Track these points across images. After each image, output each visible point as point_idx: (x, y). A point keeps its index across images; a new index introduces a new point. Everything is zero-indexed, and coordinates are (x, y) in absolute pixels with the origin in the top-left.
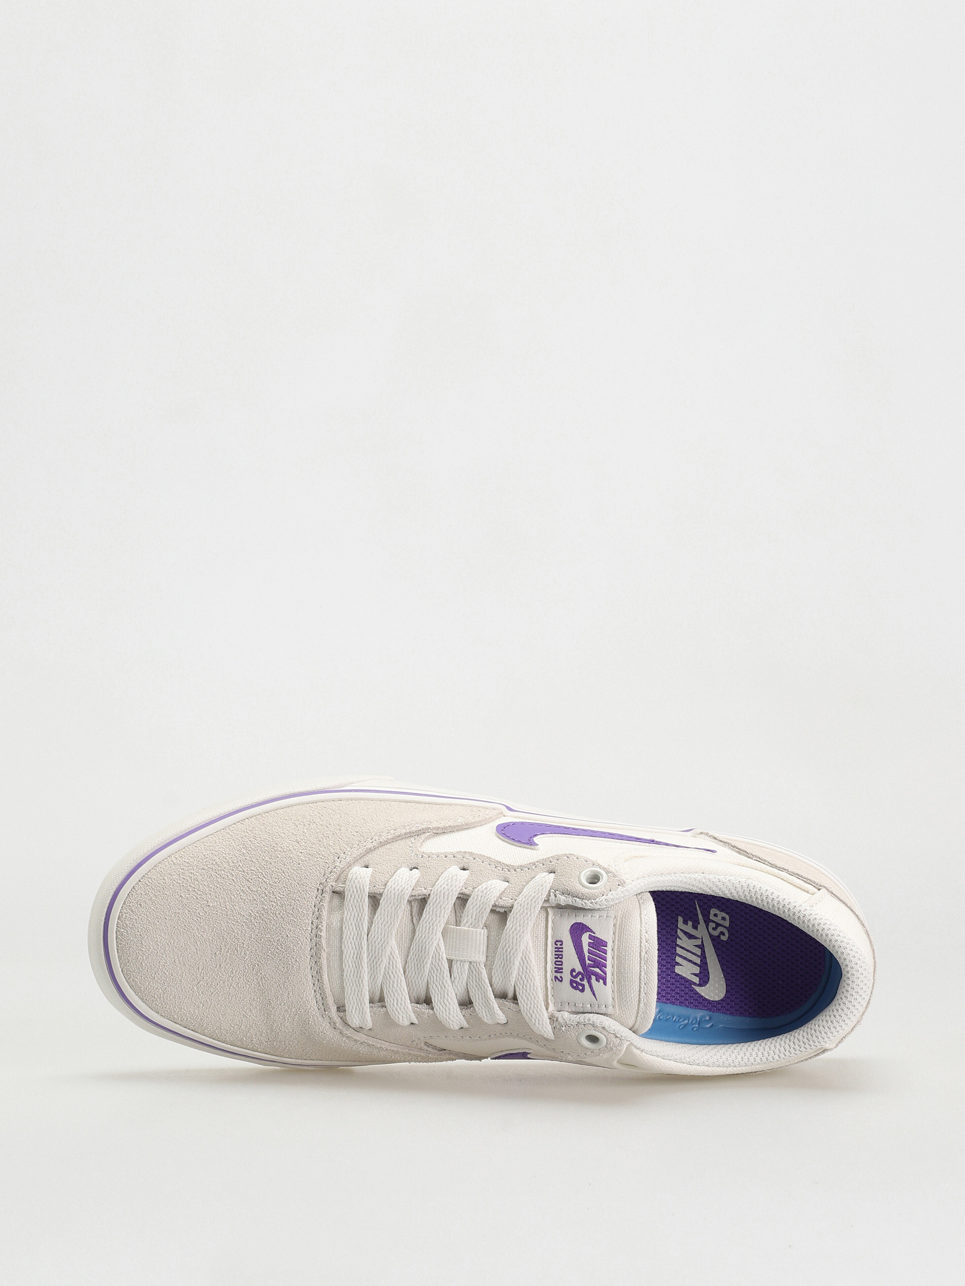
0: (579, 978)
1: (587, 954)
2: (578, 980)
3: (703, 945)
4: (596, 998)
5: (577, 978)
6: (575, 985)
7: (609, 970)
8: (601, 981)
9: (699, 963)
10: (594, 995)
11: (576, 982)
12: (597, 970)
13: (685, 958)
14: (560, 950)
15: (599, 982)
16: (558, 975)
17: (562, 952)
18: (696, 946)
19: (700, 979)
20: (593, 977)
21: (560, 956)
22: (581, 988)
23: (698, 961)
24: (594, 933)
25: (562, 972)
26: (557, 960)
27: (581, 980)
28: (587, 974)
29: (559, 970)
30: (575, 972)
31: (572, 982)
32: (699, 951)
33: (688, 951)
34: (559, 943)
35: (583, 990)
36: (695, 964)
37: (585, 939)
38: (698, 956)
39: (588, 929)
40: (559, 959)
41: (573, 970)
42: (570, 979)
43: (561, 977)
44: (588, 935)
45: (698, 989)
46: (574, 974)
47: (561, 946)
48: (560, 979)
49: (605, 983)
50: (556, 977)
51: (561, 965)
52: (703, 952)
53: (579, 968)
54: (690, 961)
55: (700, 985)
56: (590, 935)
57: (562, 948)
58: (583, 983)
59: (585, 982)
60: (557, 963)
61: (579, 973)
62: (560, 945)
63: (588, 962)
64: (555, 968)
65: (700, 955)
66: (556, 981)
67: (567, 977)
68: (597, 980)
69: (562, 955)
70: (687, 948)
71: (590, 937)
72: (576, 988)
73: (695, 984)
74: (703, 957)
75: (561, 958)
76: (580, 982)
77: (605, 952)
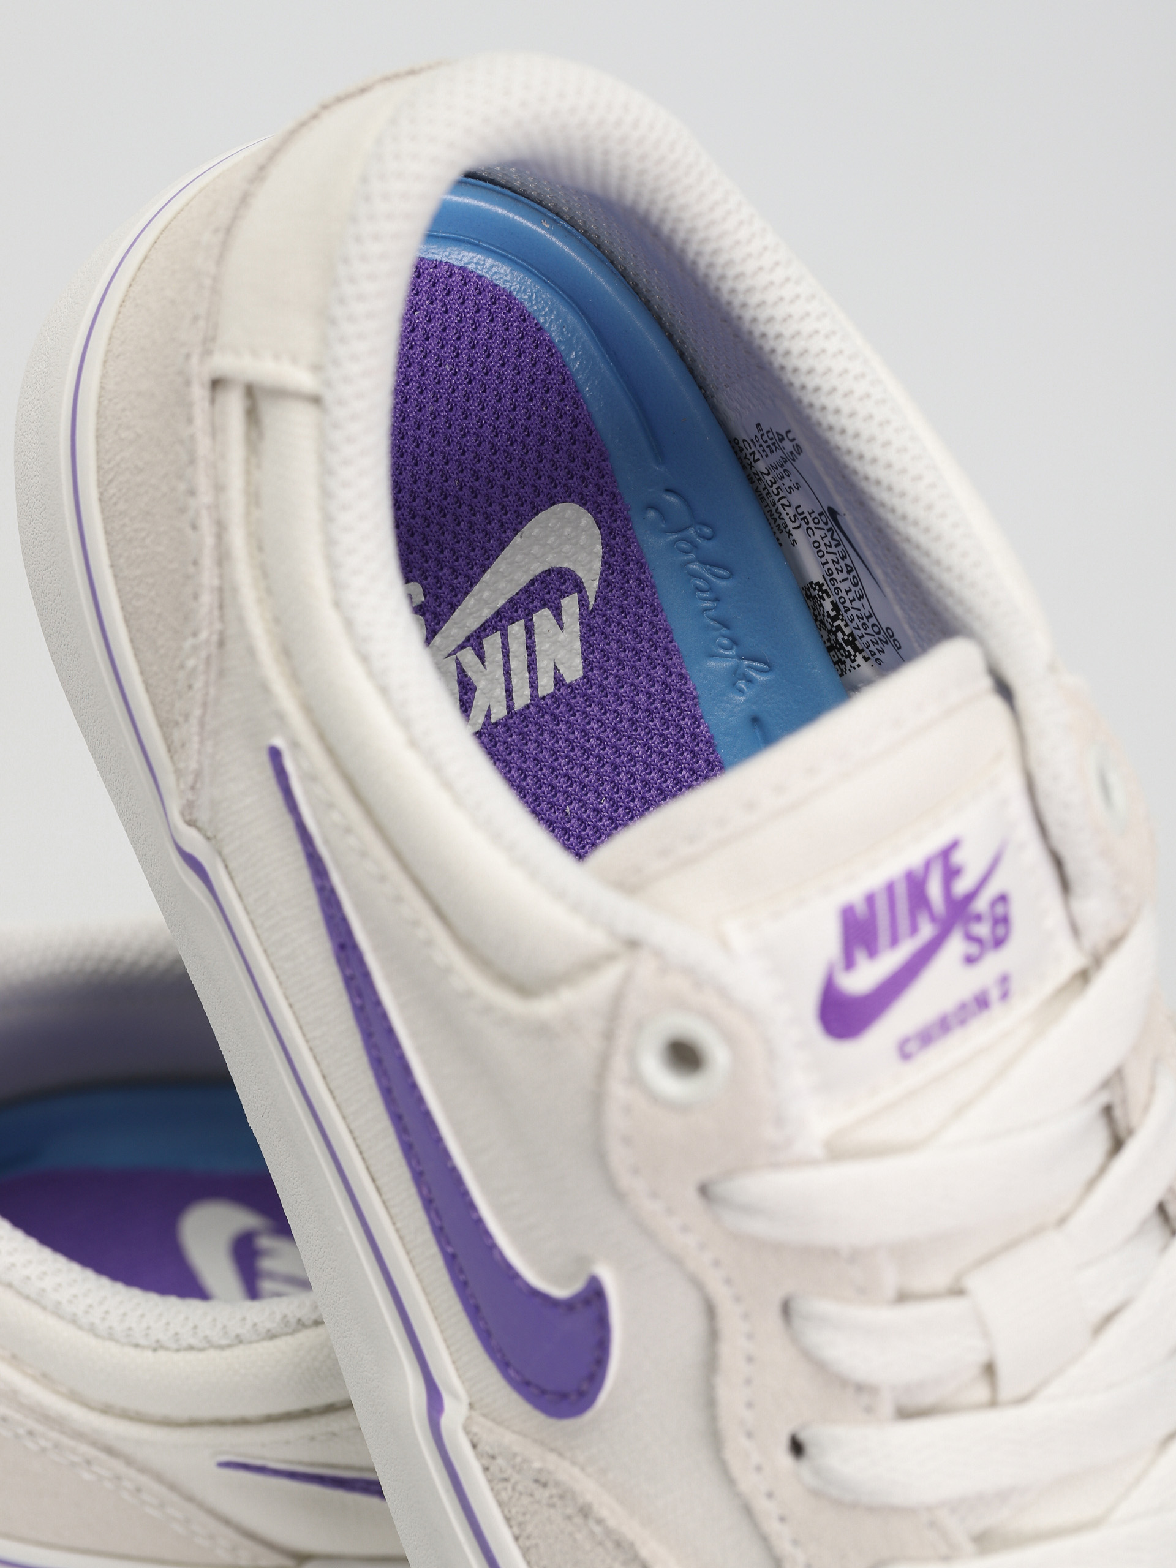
0: (979, 931)
1: (907, 947)
2: (984, 928)
3: (468, 639)
4: (1002, 849)
5: (981, 935)
6: (1001, 930)
8: (955, 858)
9: (522, 622)
10: (997, 858)
11: (993, 930)
13: (532, 667)
14: (925, 1034)
16: (994, 994)
18: (482, 660)
19: (562, 597)
20: (962, 886)
21: (945, 1019)
22: (1000, 908)
23: (517, 630)
24: (832, 964)
25: (984, 989)
27: (983, 916)
28: (956, 912)
29: (981, 1003)
30: (969, 950)
31: (999, 942)
32: (492, 640)
33: (508, 672)
35: (1003, 897)
36: (529, 631)
37: (862, 978)
38: (505, 636)
39: (830, 988)
40: (954, 1020)
41: (968, 959)
42: (996, 952)
43: (997, 983)
44: (851, 976)
45: (592, 586)
46: (975, 949)
48: (1002, 981)
49: (954, 845)
50: (1003, 998)
52: (486, 628)
53: (956, 946)
55: (578, 586)
56: (843, 974)
57: (918, 1031)
58: (986, 911)
59: (981, 903)
60: (965, 1022)
61: (971, 938)
62: (910, 1042)
63: (927, 930)
64: (978, 1016)
65: (499, 634)
66: (1010, 995)
67: (993, 964)
69: (939, 1018)
70: (503, 679)
71: (849, 966)
72: (1008, 920)
73: (583, 602)
74: (498, 622)
75: (947, 1014)
76: (987, 919)
77: (870, 899)
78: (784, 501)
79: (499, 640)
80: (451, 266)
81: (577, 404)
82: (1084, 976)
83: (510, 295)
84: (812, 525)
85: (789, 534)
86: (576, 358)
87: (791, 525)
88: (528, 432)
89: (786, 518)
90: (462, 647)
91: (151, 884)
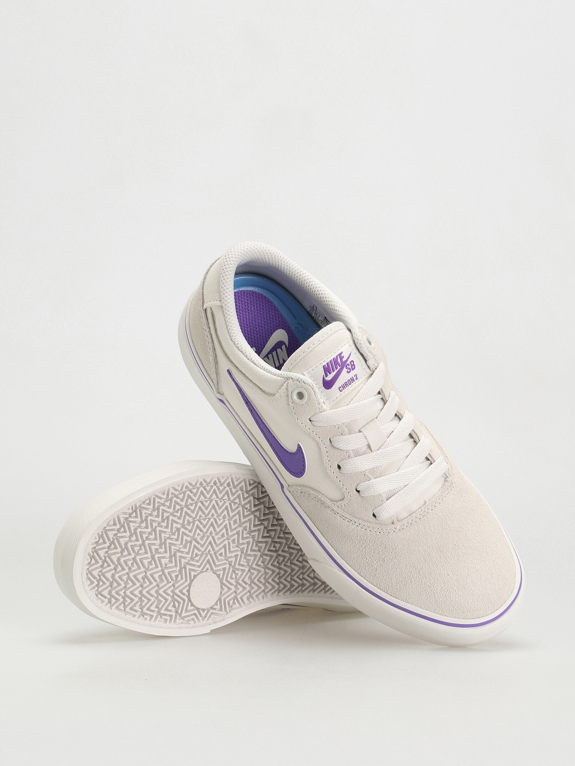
0: (349, 367)
1: (336, 371)
2: (350, 367)
3: (265, 356)
4: (351, 353)
5: (349, 368)
6: (353, 367)
7: (335, 356)
8: (342, 355)
9: (275, 351)
10: (350, 355)
11: (352, 367)
12: (339, 360)
13: (278, 359)
14: (343, 386)
15: (343, 356)
16: (355, 378)
17: (343, 384)
18: (269, 359)
19: (282, 346)
20: (344, 360)
21: (346, 383)
22: (352, 363)
23: (274, 353)
25: (352, 377)
26: (349, 384)
27: (349, 365)
28: (344, 364)
29: (352, 380)
30: (348, 371)
31: (353, 369)
32: (270, 356)
33: (274, 361)
35: (352, 361)
36: (277, 353)
37: (329, 377)
38: (272, 354)
39: (324, 380)
40: (348, 383)
41: (348, 372)
42: (353, 371)
43: (355, 376)
44: (327, 377)
45: (287, 344)
46: (349, 370)
48: (356, 376)
49: (342, 353)
50: (356, 379)
51: (349, 380)
52: (268, 353)
54: (278, 356)
55: (285, 344)
57: (342, 386)
58: (349, 364)
59: (348, 362)
60: (350, 383)
61: (347, 368)
62: (341, 388)
63: (339, 368)
64: (352, 382)
65: (271, 354)
66: (358, 378)
68: (343, 357)
69: (345, 383)
70: (273, 362)
71: (327, 375)
72: (354, 365)
73: (286, 346)
74: (271, 352)
75: (346, 382)
76: (350, 365)
77: (328, 364)
78: (319, 320)
79: (271, 355)
80: (250, 291)
81: (278, 311)
82: (372, 374)
83: (262, 294)
84: (324, 322)
85: (321, 326)
86: (276, 303)
87: (321, 324)
88: (270, 318)
89: (320, 323)
90: (264, 357)
91: (217, 414)
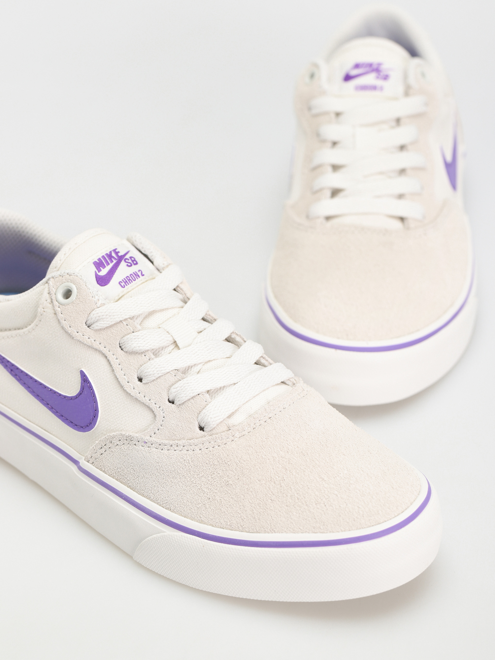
1: (111, 265)
2: (130, 261)
4: (128, 250)
7: (107, 251)
8: (118, 250)
10: (127, 252)
11: (133, 262)
12: (114, 255)
14: (125, 281)
16: (139, 274)
20: (121, 254)
22: (132, 259)
24: (95, 272)
25: (136, 272)
27: (129, 259)
28: (122, 259)
29: (136, 275)
31: (135, 264)
34: (122, 284)
35: (132, 257)
37: (104, 272)
39: (97, 276)
40: (131, 279)
41: (128, 266)
42: (135, 266)
43: (139, 271)
47: (122, 282)
49: (117, 248)
51: (132, 275)
53: (123, 264)
56: (99, 272)
59: (127, 257)
60: (134, 279)
61: (126, 263)
63: (115, 261)
64: (137, 278)
66: (144, 274)
67: (135, 268)
68: (120, 252)
71: (100, 271)
72: (136, 261)
75: (128, 277)
77: (99, 258)
